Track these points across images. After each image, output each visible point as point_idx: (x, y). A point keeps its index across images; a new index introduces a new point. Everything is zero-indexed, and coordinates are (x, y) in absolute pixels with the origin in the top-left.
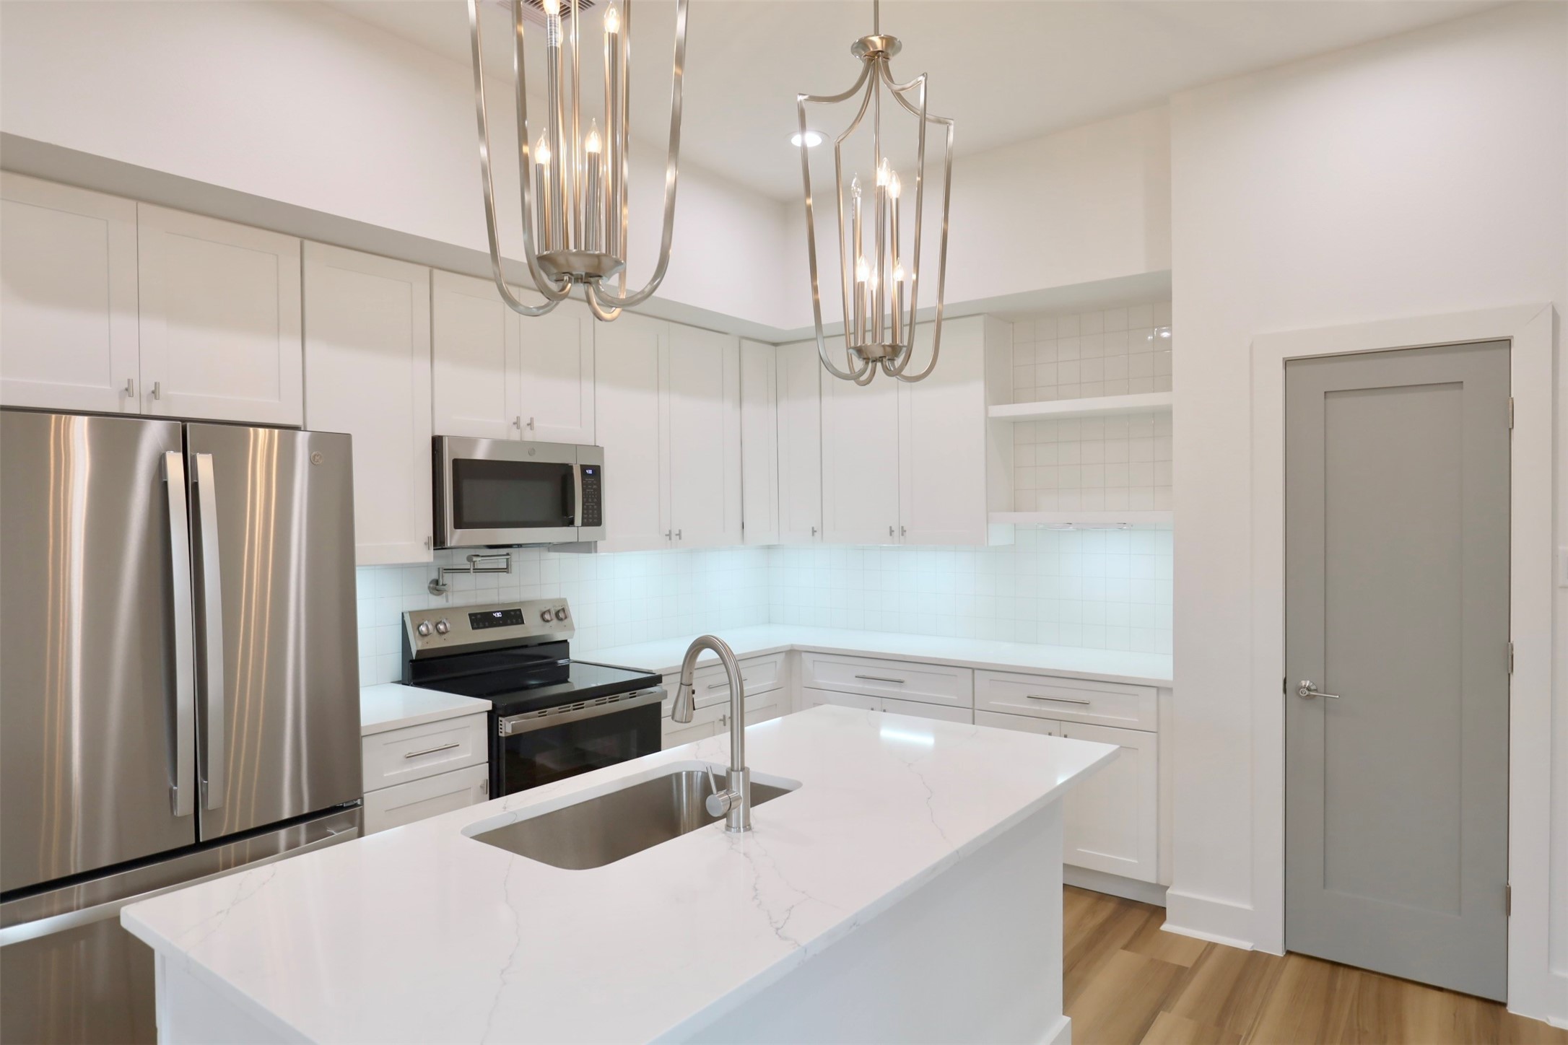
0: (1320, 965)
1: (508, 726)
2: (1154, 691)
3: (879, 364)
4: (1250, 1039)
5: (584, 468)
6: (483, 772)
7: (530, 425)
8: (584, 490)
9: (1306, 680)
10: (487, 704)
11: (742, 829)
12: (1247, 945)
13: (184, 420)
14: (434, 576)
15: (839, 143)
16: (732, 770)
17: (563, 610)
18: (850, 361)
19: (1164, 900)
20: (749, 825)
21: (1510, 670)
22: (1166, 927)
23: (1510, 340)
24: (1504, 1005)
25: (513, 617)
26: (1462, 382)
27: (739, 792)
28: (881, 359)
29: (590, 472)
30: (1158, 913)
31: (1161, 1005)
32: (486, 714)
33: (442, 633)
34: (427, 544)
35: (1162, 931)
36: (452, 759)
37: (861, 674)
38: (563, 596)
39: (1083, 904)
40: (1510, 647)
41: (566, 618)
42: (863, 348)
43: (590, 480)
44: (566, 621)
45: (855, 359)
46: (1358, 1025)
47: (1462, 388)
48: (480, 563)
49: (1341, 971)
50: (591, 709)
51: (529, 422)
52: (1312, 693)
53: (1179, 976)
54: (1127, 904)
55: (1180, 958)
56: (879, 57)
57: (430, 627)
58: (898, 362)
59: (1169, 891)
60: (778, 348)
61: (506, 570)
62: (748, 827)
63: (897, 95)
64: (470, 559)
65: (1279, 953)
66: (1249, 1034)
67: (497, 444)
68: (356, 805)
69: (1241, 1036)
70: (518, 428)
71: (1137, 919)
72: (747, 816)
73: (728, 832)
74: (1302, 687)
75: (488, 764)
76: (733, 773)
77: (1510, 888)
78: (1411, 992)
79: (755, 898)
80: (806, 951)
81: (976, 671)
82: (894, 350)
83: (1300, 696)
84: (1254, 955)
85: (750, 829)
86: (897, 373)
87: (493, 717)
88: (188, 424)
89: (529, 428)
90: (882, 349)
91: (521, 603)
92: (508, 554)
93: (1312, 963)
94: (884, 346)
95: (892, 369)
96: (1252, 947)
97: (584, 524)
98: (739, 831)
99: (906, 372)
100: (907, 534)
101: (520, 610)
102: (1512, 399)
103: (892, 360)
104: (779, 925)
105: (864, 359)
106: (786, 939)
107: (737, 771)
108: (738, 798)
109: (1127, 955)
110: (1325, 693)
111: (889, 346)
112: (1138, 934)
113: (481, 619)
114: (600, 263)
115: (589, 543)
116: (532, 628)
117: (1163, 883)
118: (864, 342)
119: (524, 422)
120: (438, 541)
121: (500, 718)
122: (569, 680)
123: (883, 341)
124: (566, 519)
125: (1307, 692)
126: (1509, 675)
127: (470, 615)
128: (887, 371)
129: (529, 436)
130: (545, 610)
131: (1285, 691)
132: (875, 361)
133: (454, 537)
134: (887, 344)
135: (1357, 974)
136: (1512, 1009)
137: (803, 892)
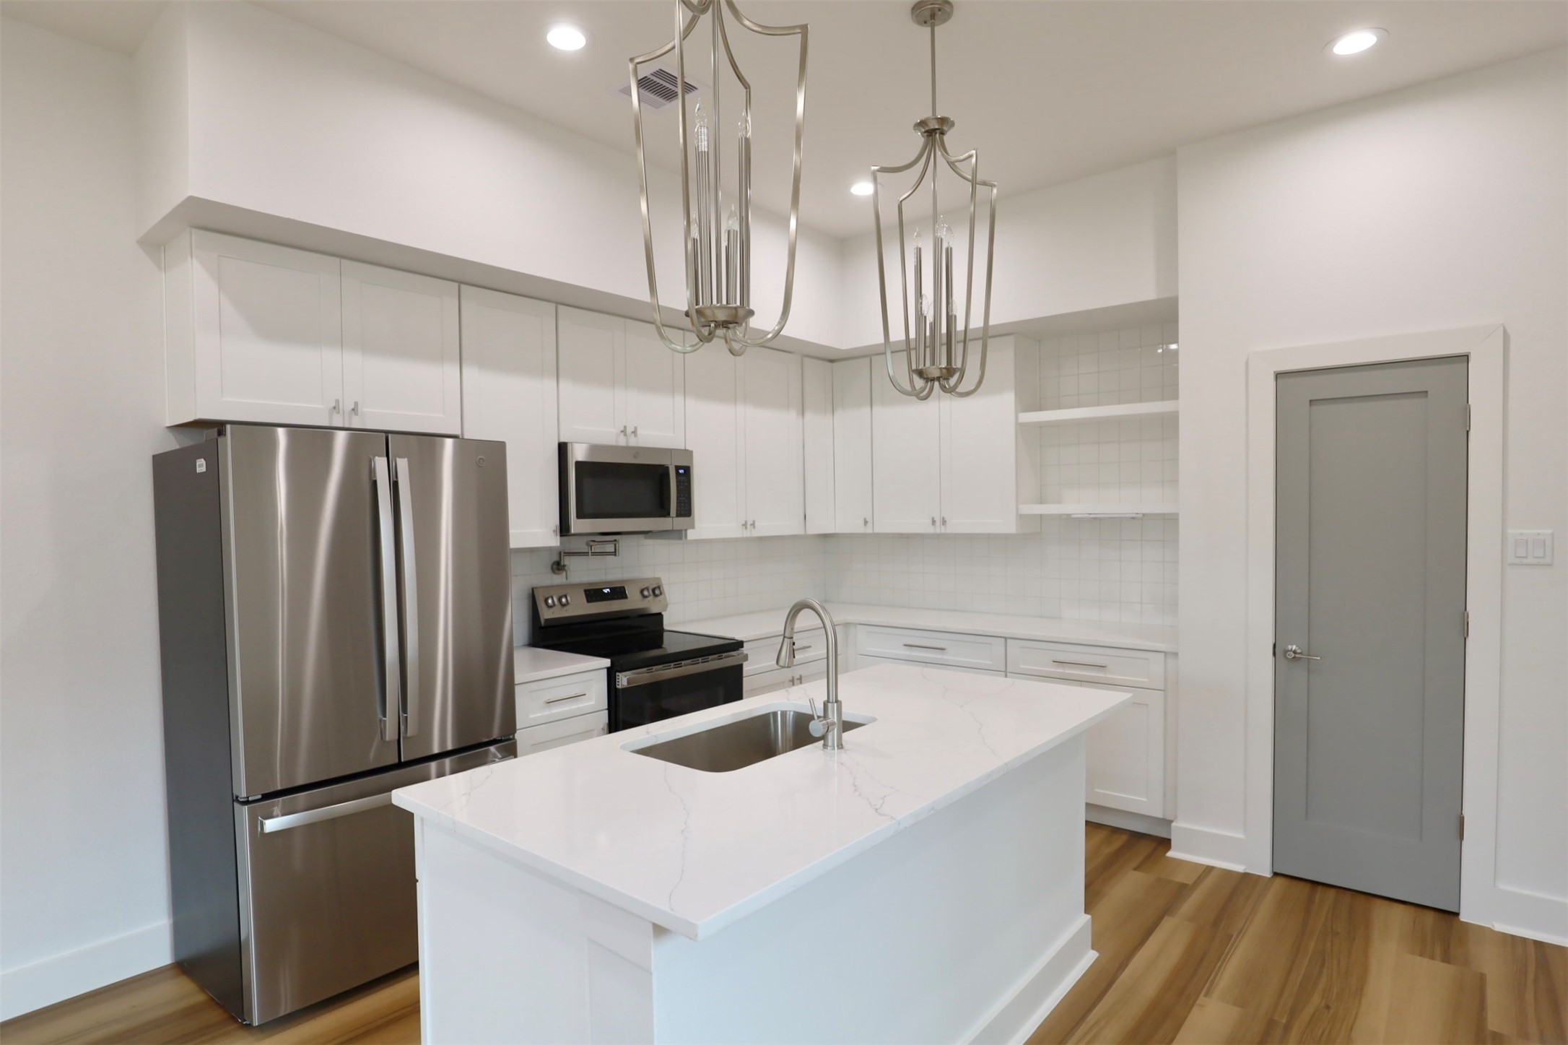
0: (1301, 884)
1: (623, 680)
2: (1163, 655)
3: (936, 383)
4: (1240, 938)
5: (678, 468)
6: (604, 717)
7: (634, 432)
8: (678, 487)
9: (1292, 645)
10: (607, 662)
11: (836, 748)
12: (1240, 868)
13: (387, 432)
14: (556, 558)
15: (901, 201)
16: (828, 701)
17: (659, 587)
18: (911, 381)
19: (1170, 833)
20: (842, 745)
21: (1466, 634)
22: (1170, 854)
23: (1468, 356)
24: (1457, 914)
25: (618, 592)
26: (1427, 392)
27: (834, 718)
28: (938, 379)
29: (681, 471)
30: (1165, 843)
31: (1167, 911)
32: (606, 670)
33: (563, 605)
34: (555, 531)
35: (1167, 857)
36: (581, 705)
37: (909, 643)
38: (657, 576)
39: (1100, 835)
40: (1466, 615)
41: (661, 594)
42: (924, 371)
43: (682, 478)
44: (661, 597)
45: (916, 377)
46: (1332, 928)
47: (1427, 396)
48: (597, 548)
49: (1320, 888)
50: (688, 668)
51: (633, 430)
52: (1297, 656)
53: (1182, 891)
54: (1137, 836)
55: (1180, 878)
56: (936, 134)
57: (555, 600)
58: (953, 381)
59: (1173, 824)
60: (834, 364)
61: (615, 553)
62: (840, 746)
63: (952, 165)
64: (587, 544)
65: (1268, 874)
66: (1239, 933)
67: (594, 448)
68: (510, 739)
69: (1233, 936)
70: (625, 435)
71: (1144, 849)
72: (840, 738)
73: (826, 750)
74: (1288, 651)
75: (607, 711)
76: (829, 704)
77: (1463, 817)
78: (1379, 907)
79: (856, 790)
80: (899, 824)
81: (1008, 640)
82: (949, 371)
83: (1288, 658)
84: (1246, 876)
85: (842, 748)
86: (951, 391)
87: (611, 674)
88: (390, 436)
89: (633, 435)
90: (939, 370)
91: (623, 581)
92: (615, 540)
93: (1295, 883)
94: (941, 369)
95: (947, 386)
96: (1245, 869)
97: (678, 515)
98: (834, 749)
99: (960, 389)
100: (947, 524)
101: (624, 587)
102: (1470, 406)
103: (947, 379)
104: (878, 807)
105: (925, 379)
106: (884, 815)
107: (833, 702)
108: (833, 724)
109: (1138, 875)
110: (1309, 655)
111: (945, 368)
112: (1147, 858)
113: (594, 594)
114: (737, 312)
115: (680, 531)
116: (633, 602)
117: (1168, 818)
118: (924, 365)
119: (629, 430)
120: (564, 529)
121: (617, 674)
122: (663, 646)
123: (940, 364)
124: (663, 510)
125: (1293, 655)
126: (1465, 638)
127: (586, 591)
128: (943, 388)
129: (633, 442)
130: (643, 587)
131: (1274, 654)
132: (933, 380)
133: (576, 525)
134: (944, 366)
135: (1332, 892)
136: (1463, 918)
137: (892, 788)
